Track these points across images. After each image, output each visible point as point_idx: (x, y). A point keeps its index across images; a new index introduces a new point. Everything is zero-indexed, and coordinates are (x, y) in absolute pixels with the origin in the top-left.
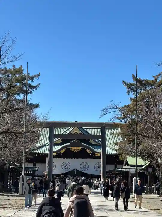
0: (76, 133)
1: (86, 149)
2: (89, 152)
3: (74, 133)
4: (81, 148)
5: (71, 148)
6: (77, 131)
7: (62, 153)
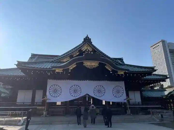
0: (87, 50)
1: (105, 65)
3: (85, 50)
4: (98, 62)
6: (89, 48)
7: (71, 70)
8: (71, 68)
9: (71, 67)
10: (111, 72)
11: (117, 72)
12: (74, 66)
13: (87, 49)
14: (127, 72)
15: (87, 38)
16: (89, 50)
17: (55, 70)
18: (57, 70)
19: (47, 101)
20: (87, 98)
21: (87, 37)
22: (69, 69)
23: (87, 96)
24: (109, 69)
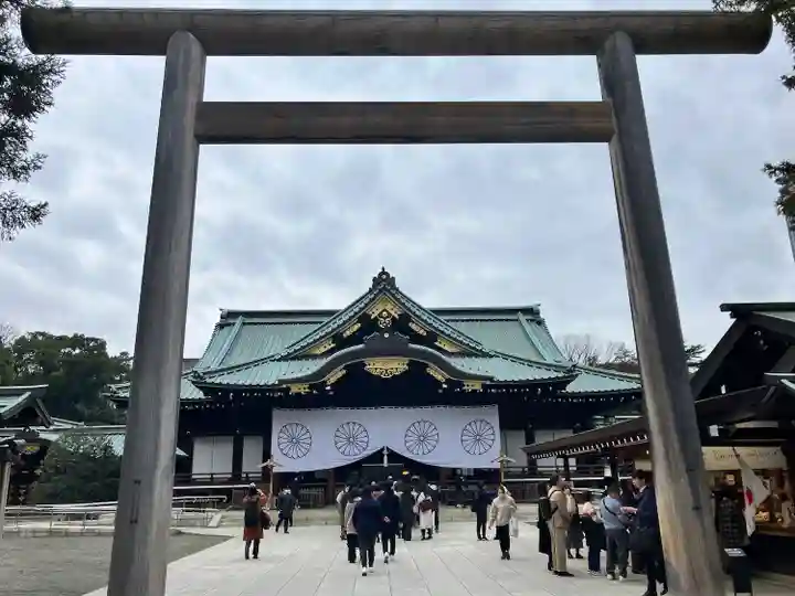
0: (385, 314)
1: (427, 366)
2: (439, 375)
3: (377, 314)
4: (406, 360)
5: (366, 360)
6: (389, 307)
7: (332, 385)
8: (333, 380)
9: (332, 378)
10: (445, 386)
11: (461, 385)
12: (340, 375)
13: (385, 310)
14: (488, 383)
15: (384, 277)
16: (390, 314)
17: (289, 389)
18: (294, 389)
19: (275, 470)
20: (386, 457)
21: (383, 272)
22: (325, 382)
23: (385, 452)
24: (439, 378)
